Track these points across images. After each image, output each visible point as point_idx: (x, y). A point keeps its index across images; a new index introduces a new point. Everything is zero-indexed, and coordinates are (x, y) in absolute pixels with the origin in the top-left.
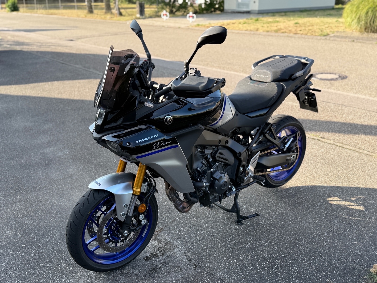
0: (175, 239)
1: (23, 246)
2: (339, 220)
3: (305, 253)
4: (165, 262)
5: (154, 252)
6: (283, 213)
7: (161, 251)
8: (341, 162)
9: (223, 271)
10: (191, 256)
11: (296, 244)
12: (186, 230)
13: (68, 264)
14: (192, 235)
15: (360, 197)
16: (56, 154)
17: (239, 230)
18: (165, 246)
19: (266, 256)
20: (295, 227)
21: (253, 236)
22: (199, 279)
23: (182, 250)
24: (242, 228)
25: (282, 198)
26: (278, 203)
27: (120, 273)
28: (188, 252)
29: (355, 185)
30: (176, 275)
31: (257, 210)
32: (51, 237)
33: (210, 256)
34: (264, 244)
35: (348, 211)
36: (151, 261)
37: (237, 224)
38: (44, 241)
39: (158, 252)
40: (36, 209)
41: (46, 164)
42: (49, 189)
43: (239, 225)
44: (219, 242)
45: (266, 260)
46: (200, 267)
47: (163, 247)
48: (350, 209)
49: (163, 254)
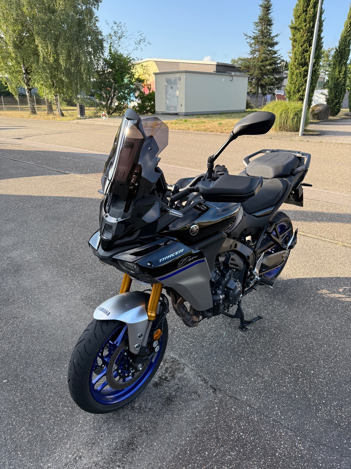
0: (181, 356)
1: (4, 381)
2: (338, 315)
3: (322, 359)
4: (179, 388)
5: (163, 376)
6: (282, 313)
7: (170, 373)
8: (311, 251)
9: (248, 394)
10: (205, 376)
11: (309, 349)
12: (189, 342)
13: (65, 403)
14: (198, 348)
15: (345, 287)
16: (24, 258)
17: (245, 337)
18: (172, 365)
19: (285, 367)
20: (300, 328)
21: (263, 343)
22: (224, 407)
23: (193, 370)
24: (248, 334)
25: (275, 294)
26: (273, 301)
27: (131, 410)
28: (201, 372)
29: (334, 275)
30: (196, 404)
31: (255, 311)
32: (37, 366)
33: (226, 374)
34: (278, 352)
35: (341, 304)
36: (163, 388)
37: (242, 330)
38: (30, 372)
39: (167, 375)
40: (13, 328)
41: (15, 271)
42: (24, 301)
43: (244, 331)
44: (230, 356)
45: (287, 373)
46: (220, 390)
47: (170, 367)
48: (343, 302)
49: (173, 377)
